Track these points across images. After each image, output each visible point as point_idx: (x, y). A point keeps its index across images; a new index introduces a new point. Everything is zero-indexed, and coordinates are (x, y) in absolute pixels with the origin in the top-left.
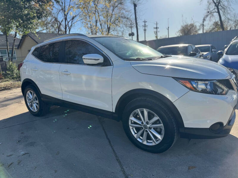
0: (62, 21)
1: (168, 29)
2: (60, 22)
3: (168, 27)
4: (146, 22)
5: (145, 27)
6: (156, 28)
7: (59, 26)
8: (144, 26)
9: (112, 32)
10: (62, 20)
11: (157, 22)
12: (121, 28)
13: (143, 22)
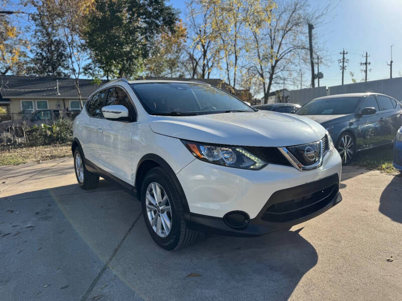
0: (200, 59)
1: (391, 65)
2: (197, 61)
3: (392, 62)
4: (347, 53)
5: (343, 62)
6: (366, 64)
7: (195, 66)
8: (342, 60)
9: (280, 74)
10: (200, 57)
11: (367, 53)
12: (296, 66)
13: (341, 53)
